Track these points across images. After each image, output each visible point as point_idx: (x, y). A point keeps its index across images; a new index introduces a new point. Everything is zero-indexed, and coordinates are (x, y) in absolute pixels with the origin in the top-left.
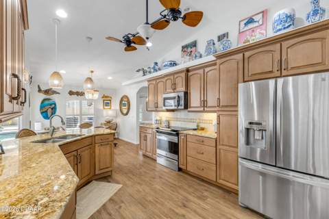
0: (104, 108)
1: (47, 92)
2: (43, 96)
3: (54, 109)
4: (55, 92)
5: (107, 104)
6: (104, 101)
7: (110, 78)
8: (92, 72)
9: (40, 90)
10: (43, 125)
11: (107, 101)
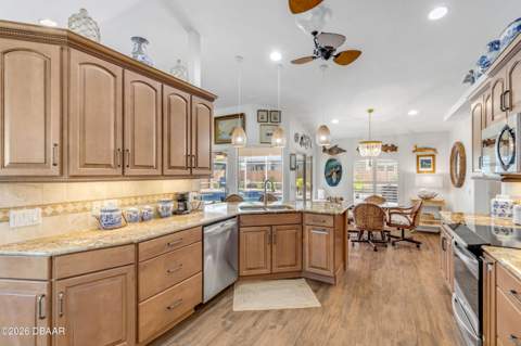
0: (418, 172)
1: (330, 151)
2: (327, 157)
3: (339, 173)
4: (341, 151)
5: (425, 164)
6: (418, 157)
7: (413, 113)
8: (370, 111)
9: (325, 150)
10: (326, 193)
11: (425, 158)
